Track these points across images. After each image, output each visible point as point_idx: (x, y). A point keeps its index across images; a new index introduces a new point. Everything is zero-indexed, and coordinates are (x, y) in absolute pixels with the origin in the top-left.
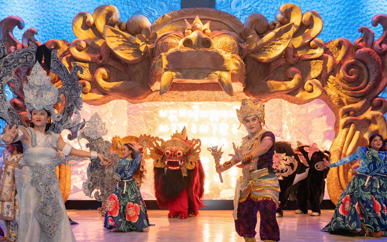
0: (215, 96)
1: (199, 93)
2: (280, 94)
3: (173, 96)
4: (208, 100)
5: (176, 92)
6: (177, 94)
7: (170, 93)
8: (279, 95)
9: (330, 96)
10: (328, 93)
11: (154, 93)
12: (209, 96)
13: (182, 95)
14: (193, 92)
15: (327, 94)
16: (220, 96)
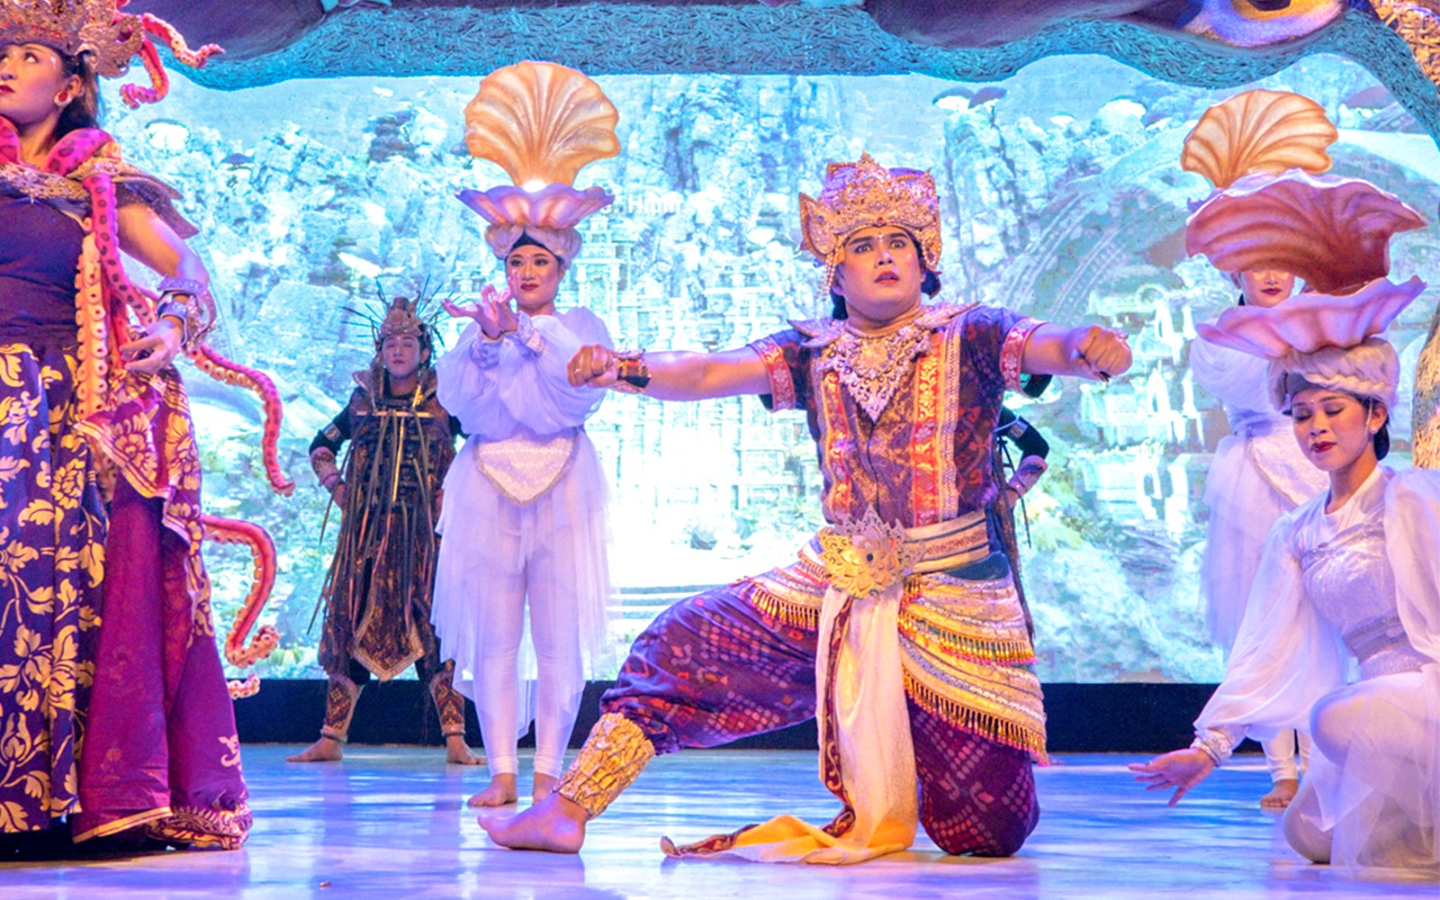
0: (697, 42)
1: (603, 18)
2: (1089, 18)
3: (448, 41)
4: (662, 65)
5: (462, 14)
6: (470, 24)
7: (429, 22)
8: (1087, 28)
9: (1394, 25)
10: (1382, 12)
11: (332, 20)
12: (663, 41)
13: (501, 30)
14: (566, 10)
15: (1376, 17)
16: (726, 36)
